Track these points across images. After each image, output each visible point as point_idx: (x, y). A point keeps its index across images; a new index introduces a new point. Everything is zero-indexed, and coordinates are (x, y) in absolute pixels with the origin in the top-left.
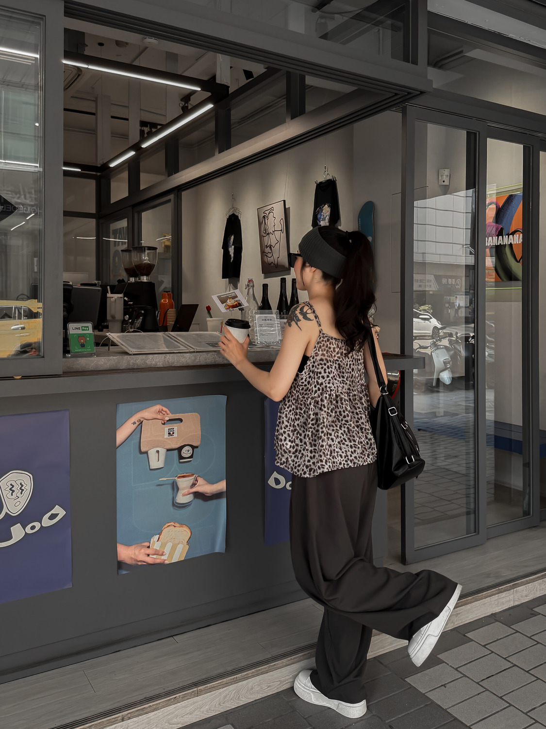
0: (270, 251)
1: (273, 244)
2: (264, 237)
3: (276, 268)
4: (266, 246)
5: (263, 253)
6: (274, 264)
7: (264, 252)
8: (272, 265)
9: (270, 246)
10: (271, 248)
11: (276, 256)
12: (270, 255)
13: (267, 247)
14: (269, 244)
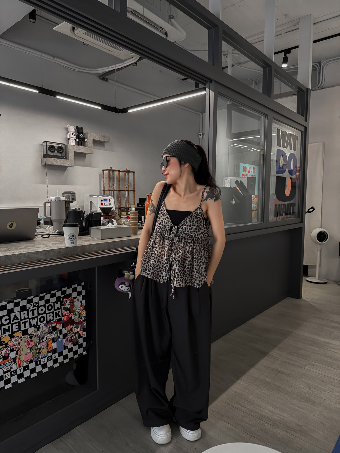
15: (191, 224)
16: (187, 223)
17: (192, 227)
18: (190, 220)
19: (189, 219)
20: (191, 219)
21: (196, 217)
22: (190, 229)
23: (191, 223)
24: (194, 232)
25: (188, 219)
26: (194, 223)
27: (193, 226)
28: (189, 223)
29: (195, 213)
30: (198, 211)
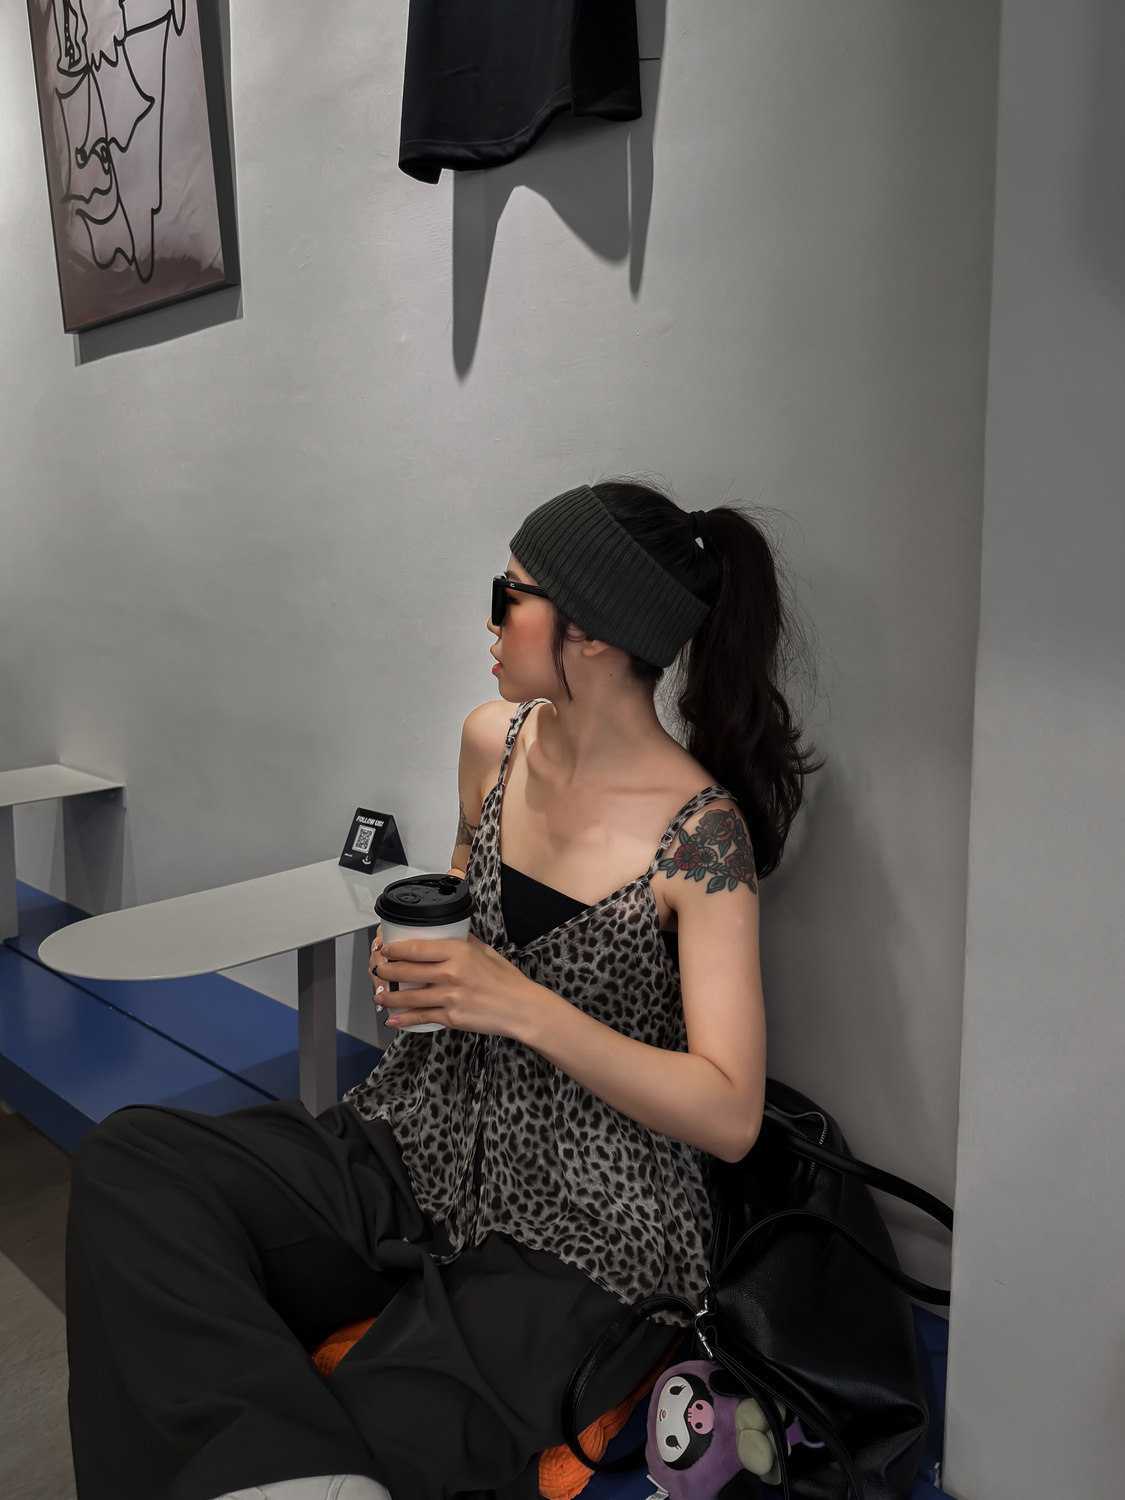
0: (104, 182)
1: (119, 132)
2: (62, 96)
3: (145, 281)
4: (81, 151)
5: (64, 203)
6: (132, 260)
7: (70, 197)
8: (121, 265)
9: (104, 150)
10: (106, 158)
11: (139, 200)
12: (101, 207)
13: (86, 159)
14: (97, 132)
18: (575, 941)
25: (565, 936)
29: (610, 913)
30: (627, 905)
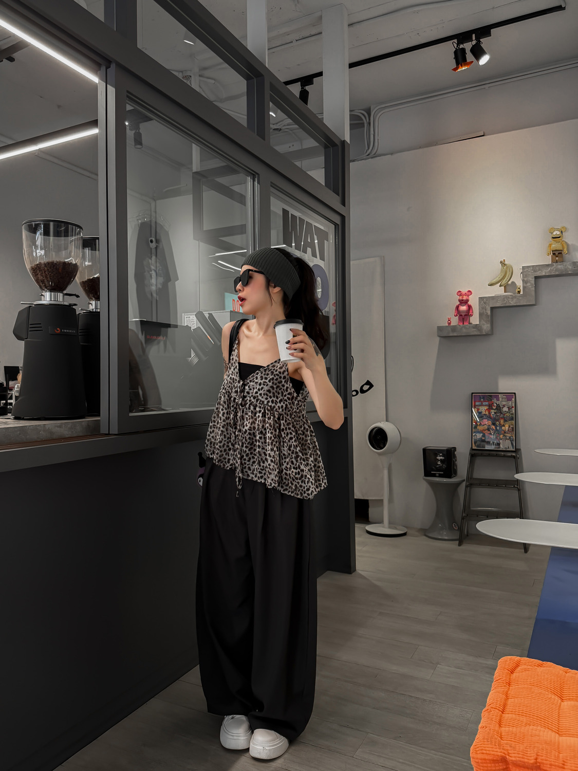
15: (262, 381)
16: (257, 378)
17: (262, 386)
18: (262, 375)
19: (262, 373)
20: (265, 374)
21: (272, 372)
22: (259, 390)
23: (262, 379)
24: (266, 396)
25: (260, 374)
26: (267, 381)
27: (264, 385)
28: (259, 381)
29: (274, 366)
30: (279, 364)
